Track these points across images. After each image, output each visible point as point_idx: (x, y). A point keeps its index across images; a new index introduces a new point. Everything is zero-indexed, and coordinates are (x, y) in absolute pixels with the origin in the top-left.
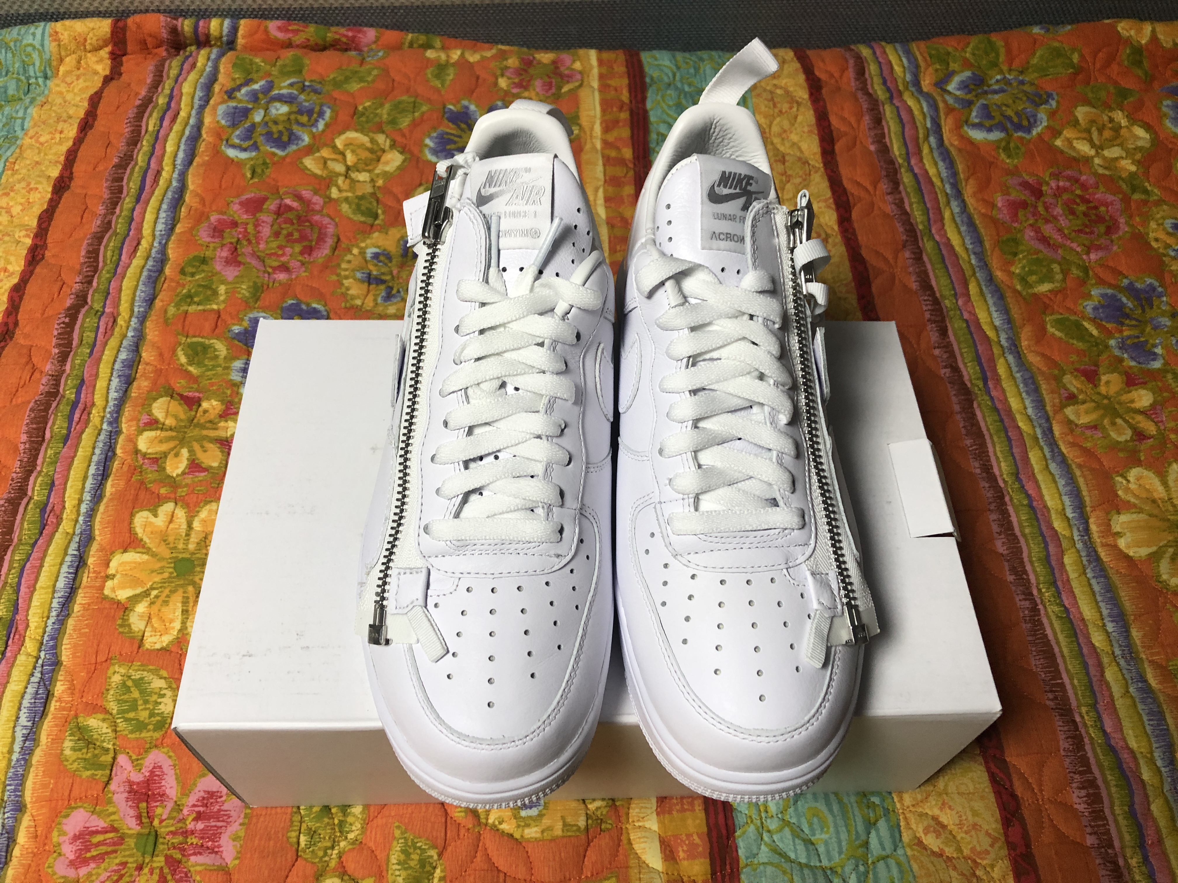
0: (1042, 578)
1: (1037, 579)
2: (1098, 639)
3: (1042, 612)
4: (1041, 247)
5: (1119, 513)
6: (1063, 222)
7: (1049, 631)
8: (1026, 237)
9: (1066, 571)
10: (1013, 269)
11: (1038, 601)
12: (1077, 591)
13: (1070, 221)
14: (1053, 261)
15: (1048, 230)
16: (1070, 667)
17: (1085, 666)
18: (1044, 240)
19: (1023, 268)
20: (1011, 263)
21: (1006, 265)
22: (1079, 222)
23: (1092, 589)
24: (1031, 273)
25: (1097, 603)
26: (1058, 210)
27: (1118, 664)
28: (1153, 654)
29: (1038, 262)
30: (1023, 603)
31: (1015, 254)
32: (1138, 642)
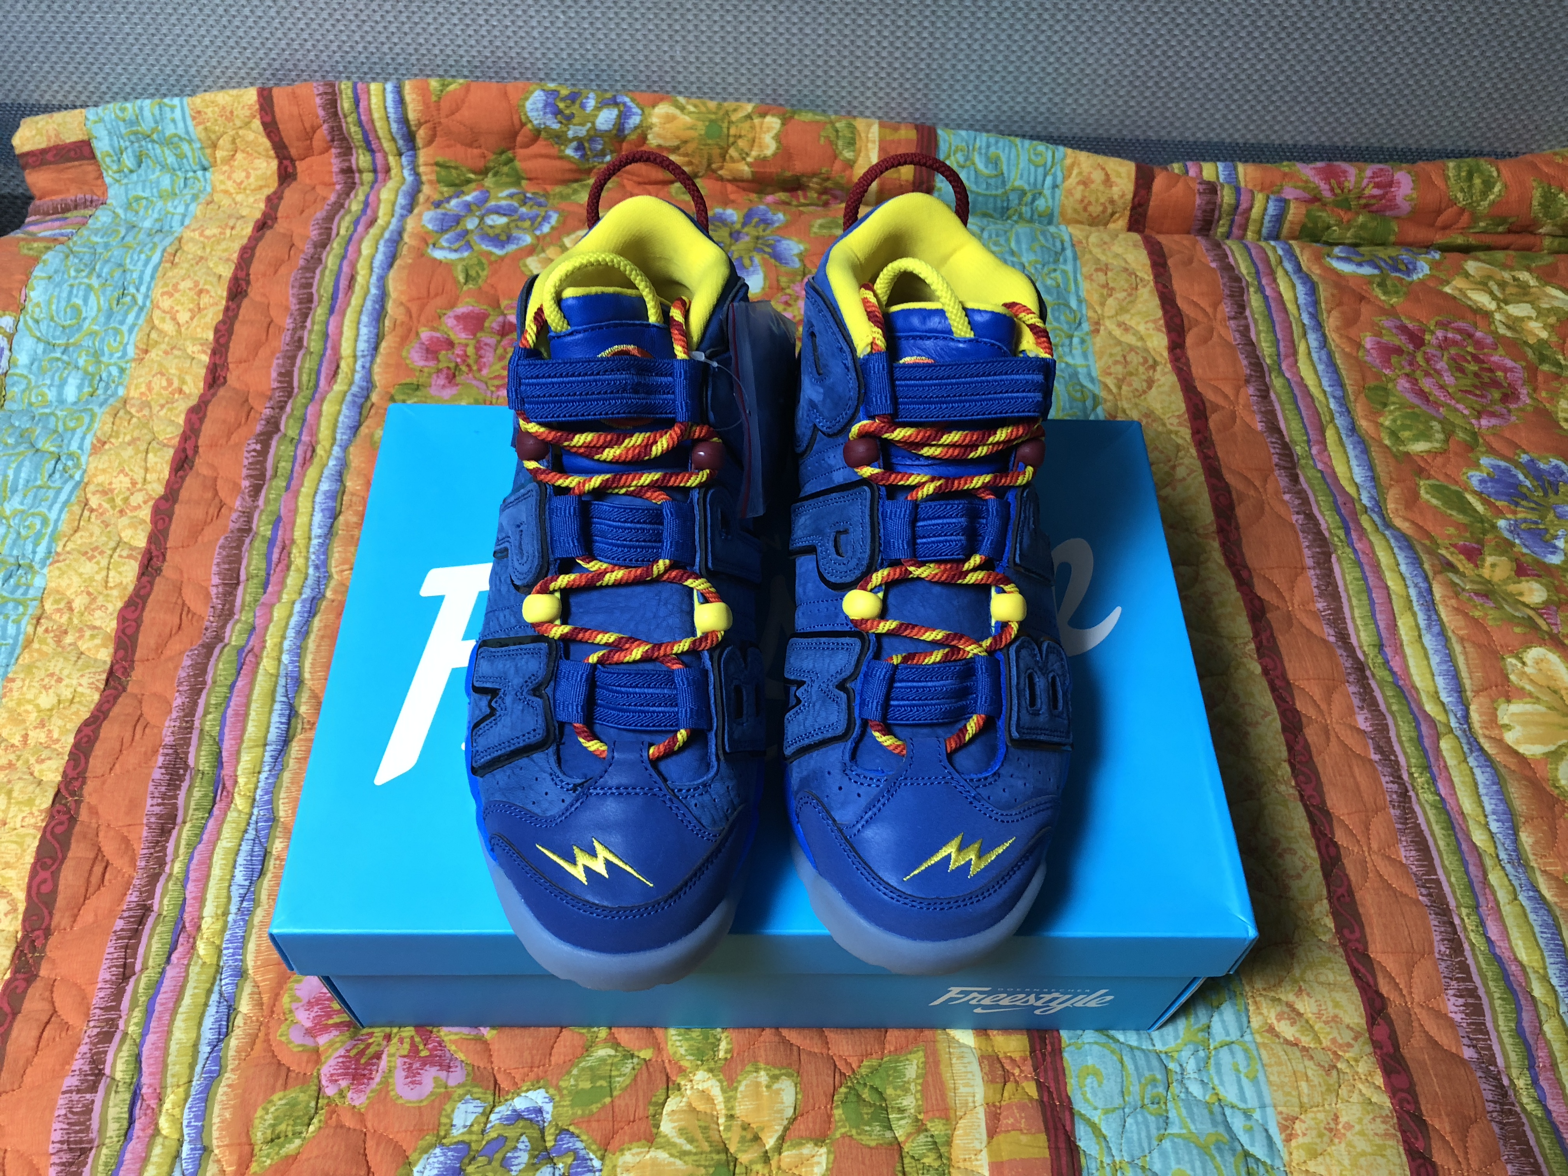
0: (1413, 761)
1: (1408, 760)
2: (1479, 838)
3: (1414, 799)
4: (1416, 401)
5: (1509, 701)
6: (1448, 379)
7: (1421, 820)
8: (1399, 388)
9: (1443, 758)
10: (1381, 420)
11: (1410, 788)
12: (1456, 780)
13: (1456, 378)
14: (1434, 418)
15: (1426, 384)
16: (1447, 863)
17: (1464, 863)
18: (1423, 395)
19: (1394, 421)
20: (1380, 414)
21: (1373, 415)
22: (1468, 382)
23: (1474, 779)
24: (1405, 427)
25: (1479, 796)
26: (1441, 365)
27: (1503, 868)
28: (1545, 864)
29: (1415, 417)
30: (1390, 785)
31: (1385, 405)
32: (1528, 848)
